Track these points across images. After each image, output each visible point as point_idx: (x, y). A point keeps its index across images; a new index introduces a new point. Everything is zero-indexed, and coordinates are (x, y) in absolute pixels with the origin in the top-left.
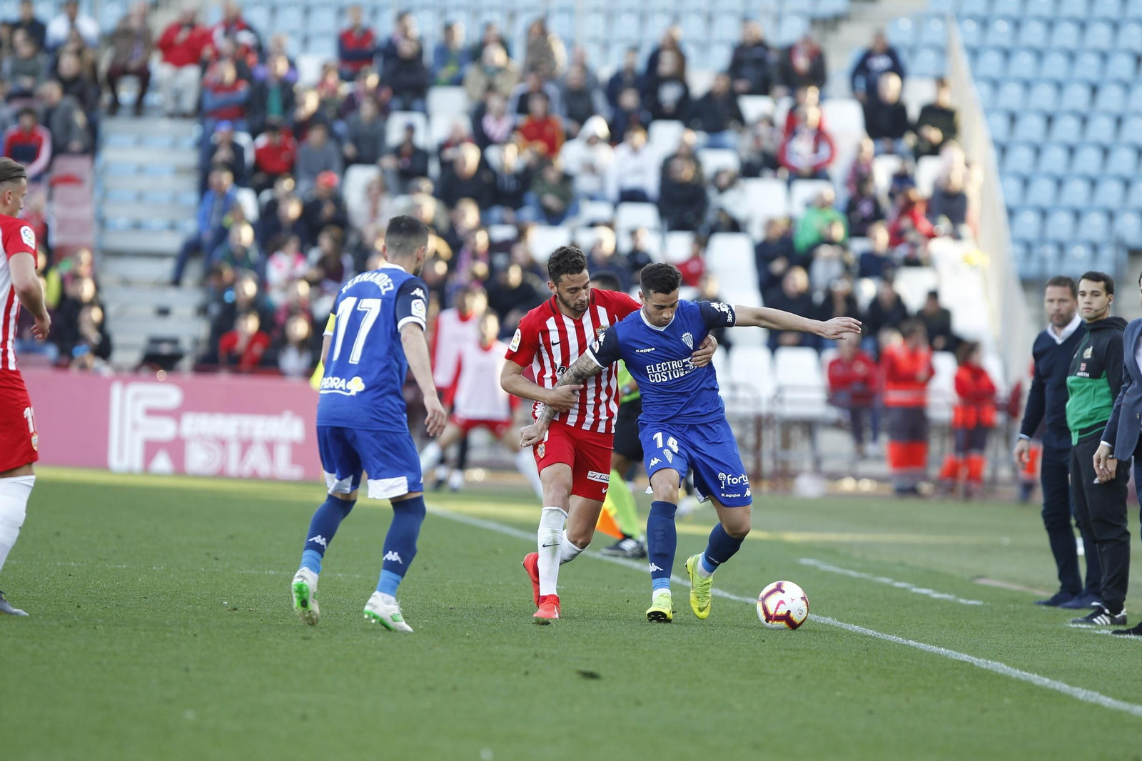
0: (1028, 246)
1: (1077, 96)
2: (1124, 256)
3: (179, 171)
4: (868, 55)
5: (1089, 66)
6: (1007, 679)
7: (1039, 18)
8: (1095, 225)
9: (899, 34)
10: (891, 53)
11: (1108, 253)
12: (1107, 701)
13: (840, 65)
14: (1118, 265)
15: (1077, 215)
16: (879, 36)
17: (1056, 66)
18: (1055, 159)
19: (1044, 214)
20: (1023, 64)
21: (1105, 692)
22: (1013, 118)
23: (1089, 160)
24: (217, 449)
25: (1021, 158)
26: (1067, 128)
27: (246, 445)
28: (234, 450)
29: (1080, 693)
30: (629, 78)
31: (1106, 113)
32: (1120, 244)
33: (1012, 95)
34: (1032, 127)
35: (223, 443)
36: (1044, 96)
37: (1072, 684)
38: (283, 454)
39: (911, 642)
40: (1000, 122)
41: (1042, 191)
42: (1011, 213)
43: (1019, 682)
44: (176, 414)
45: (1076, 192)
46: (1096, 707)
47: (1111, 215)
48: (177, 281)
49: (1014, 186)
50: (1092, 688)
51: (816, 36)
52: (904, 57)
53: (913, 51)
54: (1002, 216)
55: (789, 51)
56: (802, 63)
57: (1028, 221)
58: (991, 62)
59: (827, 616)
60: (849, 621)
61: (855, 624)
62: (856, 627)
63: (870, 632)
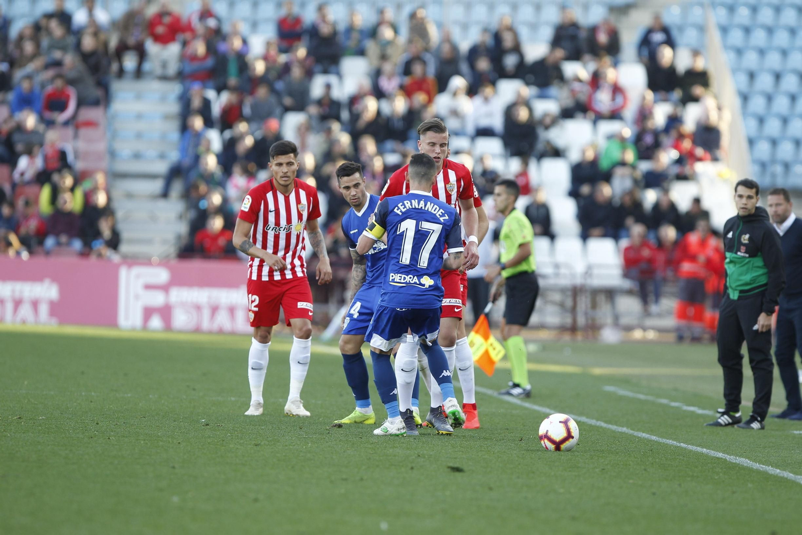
0: (763, 166)
3: (166, 117)
4: (649, 32)
6: (750, 470)
7: (769, 5)
9: (671, 17)
10: (666, 30)
13: (630, 39)
15: (798, 143)
16: (657, 18)
17: (782, 38)
18: (782, 104)
19: (774, 142)
20: (759, 37)
22: (752, 76)
24: (194, 312)
25: (758, 104)
26: (790, 82)
28: (206, 313)
30: (482, 50)
33: (751, 59)
34: (765, 81)
35: (198, 308)
36: (774, 60)
39: (683, 445)
40: (743, 79)
41: (773, 127)
42: (751, 142)
43: (758, 472)
44: (165, 288)
45: (798, 127)
48: (165, 194)
49: (753, 123)
51: (613, 20)
52: (675, 33)
53: (681, 29)
54: (744, 144)
55: (593, 30)
56: (603, 38)
57: (763, 149)
58: (736, 37)
59: (623, 427)
60: (638, 430)
61: (643, 432)
62: (644, 434)
63: (654, 438)
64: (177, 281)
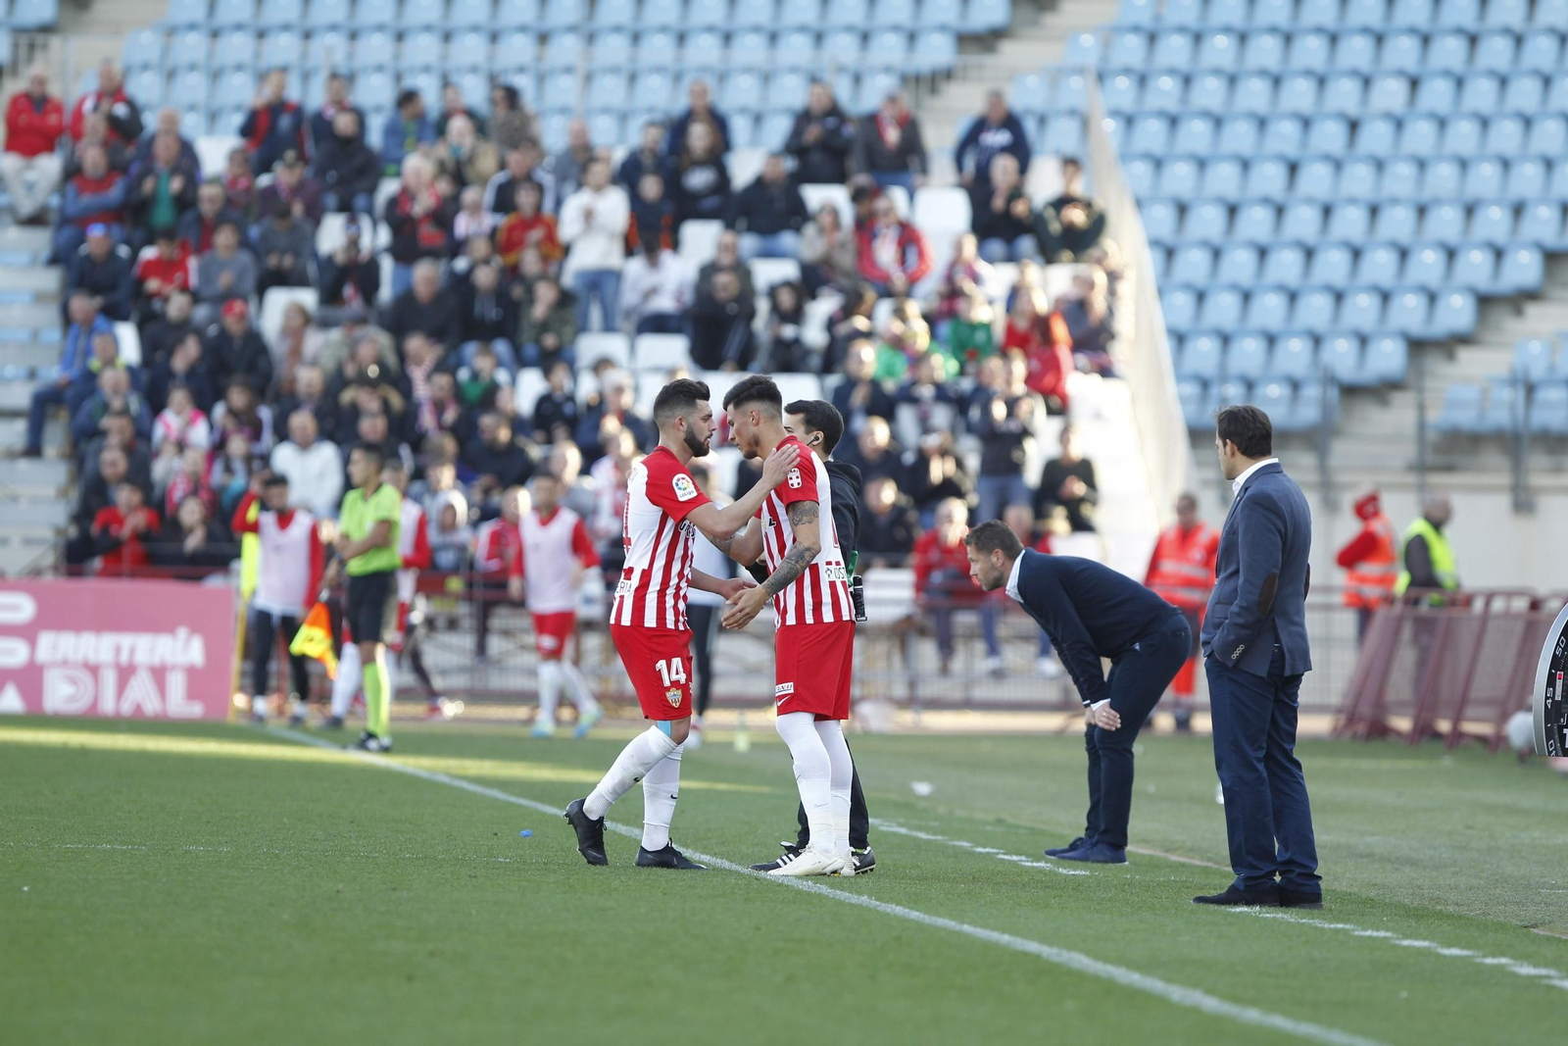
0: (1205, 384)
1: (1270, 178)
2: (1334, 394)
4: (980, 126)
5: (1285, 136)
6: (1080, 976)
7: (1217, 72)
8: (1295, 353)
9: (1023, 97)
10: (1011, 123)
11: (1311, 392)
12: (1210, 1003)
13: (940, 137)
14: (1325, 407)
15: (1271, 340)
16: (996, 97)
17: (1240, 136)
18: (1240, 264)
19: (1225, 339)
20: (1196, 134)
21: (1211, 991)
22: (1182, 209)
23: (1286, 265)
24: (86, 678)
25: (1193, 264)
26: (1256, 222)
27: (125, 673)
28: (109, 679)
29: (1177, 993)
30: (648, 161)
31: (1310, 201)
32: (1329, 379)
33: (1180, 177)
34: (1208, 220)
35: (94, 670)
36: (1224, 178)
37: (1168, 980)
38: (177, 684)
39: (967, 928)
40: (1164, 215)
41: (1223, 308)
42: (1180, 339)
43: (1096, 979)
44: (27, 632)
45: (1269, 309)
46: (1195, 1010)
47: (1317, 340)
48: (34, 450)
49: (1183, 301)
50: (1195, 985)
53: (1042, 121)
54: (1165, 346)
55: (872, 120)
56: (892, 135)
57: (1204, 350)
58: (1151, 133)
59: (861, 894)
60: (891, 900)
61: (897, 905)
62: (898, 908)
63: (915, 915)
64: (50, 618)
